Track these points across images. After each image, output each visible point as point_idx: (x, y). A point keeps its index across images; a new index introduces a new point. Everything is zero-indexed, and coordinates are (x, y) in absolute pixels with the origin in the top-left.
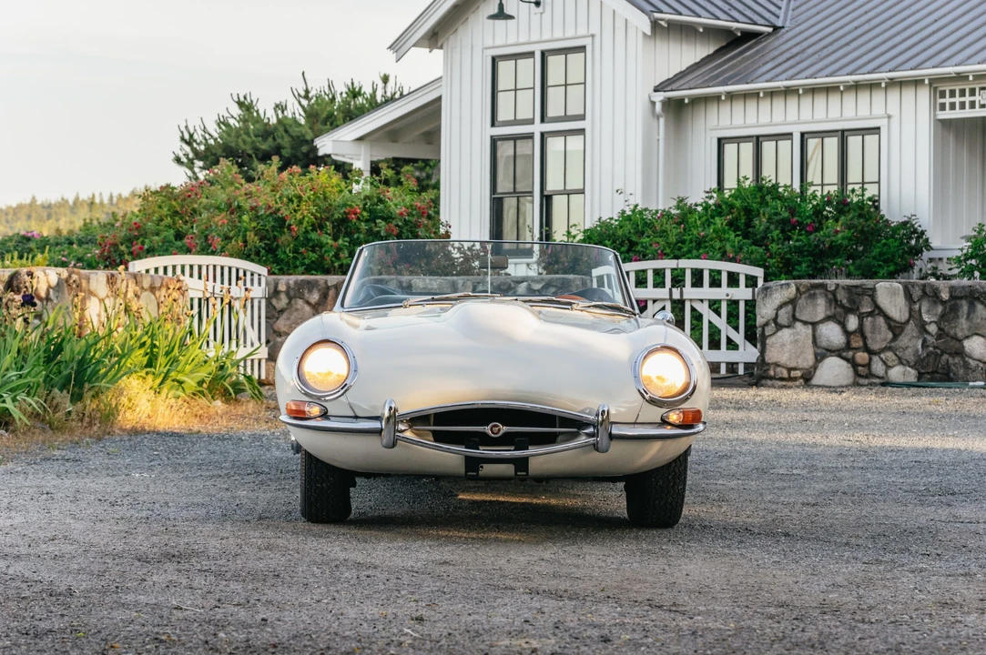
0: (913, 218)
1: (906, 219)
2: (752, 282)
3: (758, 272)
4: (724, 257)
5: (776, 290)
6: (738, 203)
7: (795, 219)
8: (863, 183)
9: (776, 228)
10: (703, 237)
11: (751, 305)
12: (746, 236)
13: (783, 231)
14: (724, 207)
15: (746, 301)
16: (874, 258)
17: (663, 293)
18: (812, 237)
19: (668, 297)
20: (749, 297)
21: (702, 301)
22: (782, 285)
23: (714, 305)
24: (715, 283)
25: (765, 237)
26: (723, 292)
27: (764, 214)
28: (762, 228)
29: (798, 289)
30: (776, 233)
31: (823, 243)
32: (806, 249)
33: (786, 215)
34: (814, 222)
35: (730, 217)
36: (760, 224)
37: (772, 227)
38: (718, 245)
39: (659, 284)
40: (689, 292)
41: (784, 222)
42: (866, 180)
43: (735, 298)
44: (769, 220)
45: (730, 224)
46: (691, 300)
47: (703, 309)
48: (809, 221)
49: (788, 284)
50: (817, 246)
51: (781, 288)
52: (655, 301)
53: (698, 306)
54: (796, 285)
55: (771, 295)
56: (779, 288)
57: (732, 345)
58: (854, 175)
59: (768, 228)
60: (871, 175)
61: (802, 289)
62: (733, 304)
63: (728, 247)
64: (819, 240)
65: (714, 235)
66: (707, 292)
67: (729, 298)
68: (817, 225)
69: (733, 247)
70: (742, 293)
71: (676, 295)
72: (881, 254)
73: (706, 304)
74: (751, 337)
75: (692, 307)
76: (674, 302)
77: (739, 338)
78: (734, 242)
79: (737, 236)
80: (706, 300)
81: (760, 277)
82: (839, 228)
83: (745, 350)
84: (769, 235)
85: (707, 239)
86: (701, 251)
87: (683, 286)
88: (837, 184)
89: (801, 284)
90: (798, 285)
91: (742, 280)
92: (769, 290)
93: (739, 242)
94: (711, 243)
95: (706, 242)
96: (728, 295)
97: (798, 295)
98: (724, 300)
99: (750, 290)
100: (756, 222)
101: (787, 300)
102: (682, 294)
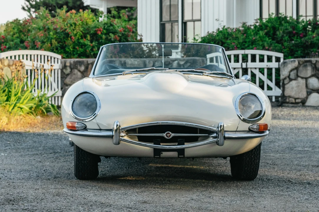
2: (278, 60)
3: (281, 55)
4: (264, 48)
5: (289, 63)
6: (269, 25)
7: (295, 31)
9: (287, 36)
10: (254, 40)
11: (278, 70)
12: (273, 39)
13: (290, 37)
14: (263, 26)
17: (238, 65)
18: (303, 39)
19: (240, 66)
20: (277, 67)
21: (256, 68)
22: (292, 61)
23: (261, 70)
24: (262, 60)
25: (282, 40)
26: (265, 65)
27: (281, 29)
28: (280, 36)
29: (299, 63)
30: (286, 38)
31: (308, 42)
32: (300, 44)
33: (290, 30)
34: (303, 32)
35: (266, 31)
36: (280, 33)
37: (285, 35)
38: (261, 43)
39: (237, 61)
40: (250, 64)
41: (290, 33)
43: (271, 67)
44: (284, 32)
45: (266, 34)
46: (251, 68)
47: (257, 72)
48: (301, 32)
49: (294, 61)
50: (305, 43)
52: (234, 69)
53: (254, 71)
54: (298, 61)
55: (287, 65)
56: (290, 62)
57: (269, 88)
59: (283, 36)
61: (301, 63)
62: (270, 70)
63: (266, 44)
64: (306, 41)
65: (259, 39)
66: (258, 64)
67: (268, 67)
68: (304, 34)
69: (268, 44)
70: (274, 65)
71: (244, 66)
73: (258, 70)
74: (278, 84)
75: (252, 72)
76: (243, 69)
77: (272, 85)
78: (268, 42)
79: (269, 39)
80: (257, 68)
81: (282, 58)
82: (314, 35)
83: (275, 90)
84: (284, 39)
85: (256, 41)
86: (254, 46)
87: (247, 61)
88: (313, 16)
89: (300, 61)
90: (299, 61)
91: (274, 59)
92: (286, 63)
93: (270, 42)
94: (258, 42)
95: (256, 42)
96: (267, 66)
97: (299, 66)
98: (266, 68)
99: (277, 63)
100: (278, 33)
101: (294, 68)
102: (247, 65)
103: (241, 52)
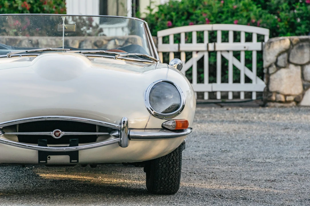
2: (260, 38)
3: (266, 32)
4: (249, 23)
5: (277, 43)
9: (285, 2)
10: (236, 9)
11: (260, 53)
12: (264, 7)
17: (202, 47)
19: (205, 49)
20: (259, 49)
21: (228, 51)
22: (280, 40)
23: (237, 54)
24: (237, 39)
25: (277, 8)
26: (242, 46)
29: (291, 43)
30: (285, 5)
38: (245, 14)
39: (200, 40)
40: (220, 46)
43: (250, 49)
46: (221, 51)
47: (230, 57)
49: (285, 39)
51: (280, 42)
52: (197, 52)
53: (226, 55)
55: (273, 47)
57: (248, 80)
61: (294, 43)
62: (249, 53)
63: (252, 15)
65: (243, 7)
66: (232, 45)
67: (246, 49)
69: (255, 15)
70: (255, 46)
71: (211, 47)
73: (231, 54)
74: (261, 74)
75: (222, 57)
76: (210, 53)
77: (253, 75)
78: (256, 11)
79: (258, 8)
80: (231, 51)
81: (267, 35)
83: (256, 83)
84: (280, 7)
85: (239, 10)
86: (234, 18)
87: (216, 41)
89: (293, 39)
90: (291, 40)
91: (255, 37)
92: (272, 44)
93: (259, 12)
94: (242, 13)
95: (237, 12)
96: (245, 47)
97: (292, 47)
98: (242, 51)
99: (260, 43)
101: (284, 50)
102: (215, 47)
103: (207, 28)
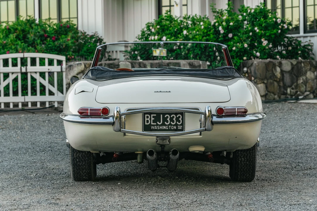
0: (96, 33)
1: (93, 34)
2: (60, 63)
3: (63, 58)
5: (75, 67)
6: (19, 28)
7: (47, 34)
8: (69, 18)
9: (38, 39)
10: (5, 43)
11: (60, 74)
12: (25, 42)
13: (41, 40)
14: (12, 30)
15: (58, 73)
16: (85, 52)
17: (17, 69)
18: (56, 43)
19: (19, 71)
20: (59, 70)
21: (36, 73)
22: (78, 64)
23: (42, 75)
24: (42, 63)
25: (34, 43)
26: (46, 68)
27: (32, 33)
28: (32, 39)
29: (85, 66)
30: (39, 41)
31: (62, 45)
32: (53, 48)
33: (42, 33)
34: (55, 36)
35: (15, 34)
36: (31, 37)
37: (36, 38)
38: (13, 47)
39: (15, 65)
40: (30, 68)
41: (41, 36)
42: (71, 17)
43: (52, 71)
44: (35, 35)
45: (17, 37)
46: (31, 72)
47: (37, 77)
48: (53, 35)
49: (81, 64)
50: (59, 47)
51: (78, 65)
52: (13, 73)
53: (34, 75)
54: (84, 64)
55: (73, 69)
56: (77, 65)
57: (51, 93)
58: (65, 15)
59: (34, 39)
60: (73, 14)
61: (87, 66)
62: (51, 74)
64: (60, 44)
65: (10, 43)
66: (38, 68)
67: (49, 71)
68: (56, 37)
69: (21, 47)
70: (56, 68)
71: (24, 70)
72: (88, 50)
73: (38, 74)
74: (61, 90)
75: (31, 76)
76: (22, 73)
77: (54, 90)
78: (21, 45)
79: (22, 43)
80: (38, 72)
81: (64, 61)
82: (69, 38)
83: (57, 95)
84: (36, 42)
85: (7, 44)
86: (6, 50)
87: (27, 65)
88: (57, 19)
89: (86, 63)
91: (55, 62)
92: (72, 67)
93: (23, 45)
94: (10, 46)
95: (6, 46)
96: (49, 70)
97: (85, 69)
98: (47, 72)
99: (60, 67)
100: (29, 36)
101: (81, 71)
102: (26, 69)
103: (19, 55)
